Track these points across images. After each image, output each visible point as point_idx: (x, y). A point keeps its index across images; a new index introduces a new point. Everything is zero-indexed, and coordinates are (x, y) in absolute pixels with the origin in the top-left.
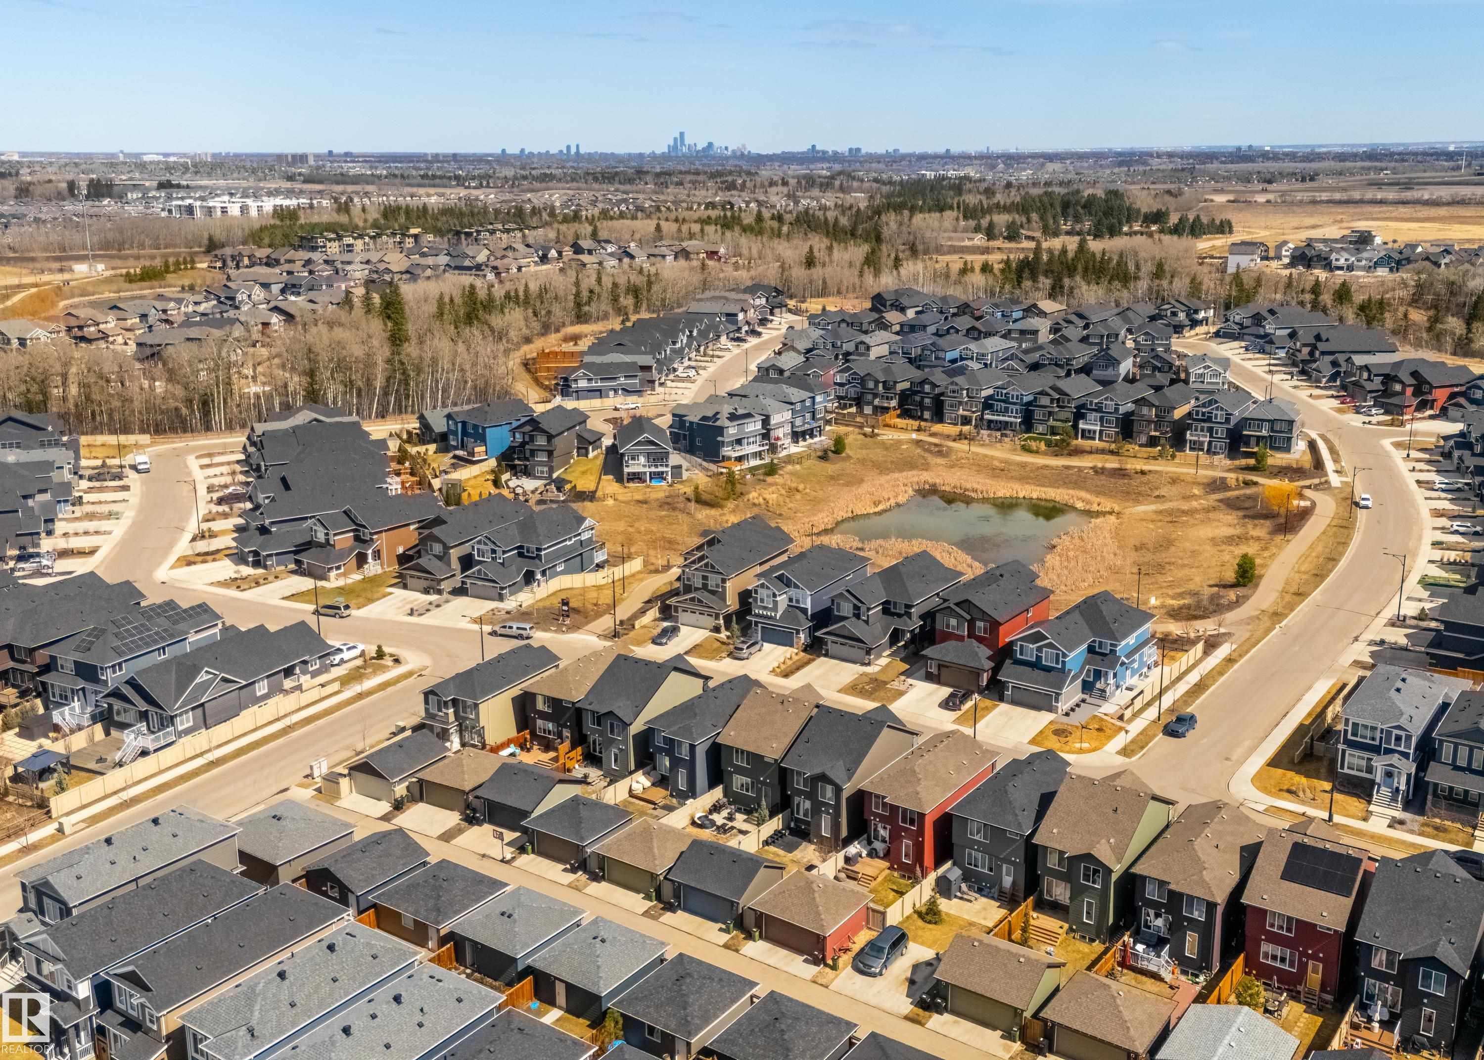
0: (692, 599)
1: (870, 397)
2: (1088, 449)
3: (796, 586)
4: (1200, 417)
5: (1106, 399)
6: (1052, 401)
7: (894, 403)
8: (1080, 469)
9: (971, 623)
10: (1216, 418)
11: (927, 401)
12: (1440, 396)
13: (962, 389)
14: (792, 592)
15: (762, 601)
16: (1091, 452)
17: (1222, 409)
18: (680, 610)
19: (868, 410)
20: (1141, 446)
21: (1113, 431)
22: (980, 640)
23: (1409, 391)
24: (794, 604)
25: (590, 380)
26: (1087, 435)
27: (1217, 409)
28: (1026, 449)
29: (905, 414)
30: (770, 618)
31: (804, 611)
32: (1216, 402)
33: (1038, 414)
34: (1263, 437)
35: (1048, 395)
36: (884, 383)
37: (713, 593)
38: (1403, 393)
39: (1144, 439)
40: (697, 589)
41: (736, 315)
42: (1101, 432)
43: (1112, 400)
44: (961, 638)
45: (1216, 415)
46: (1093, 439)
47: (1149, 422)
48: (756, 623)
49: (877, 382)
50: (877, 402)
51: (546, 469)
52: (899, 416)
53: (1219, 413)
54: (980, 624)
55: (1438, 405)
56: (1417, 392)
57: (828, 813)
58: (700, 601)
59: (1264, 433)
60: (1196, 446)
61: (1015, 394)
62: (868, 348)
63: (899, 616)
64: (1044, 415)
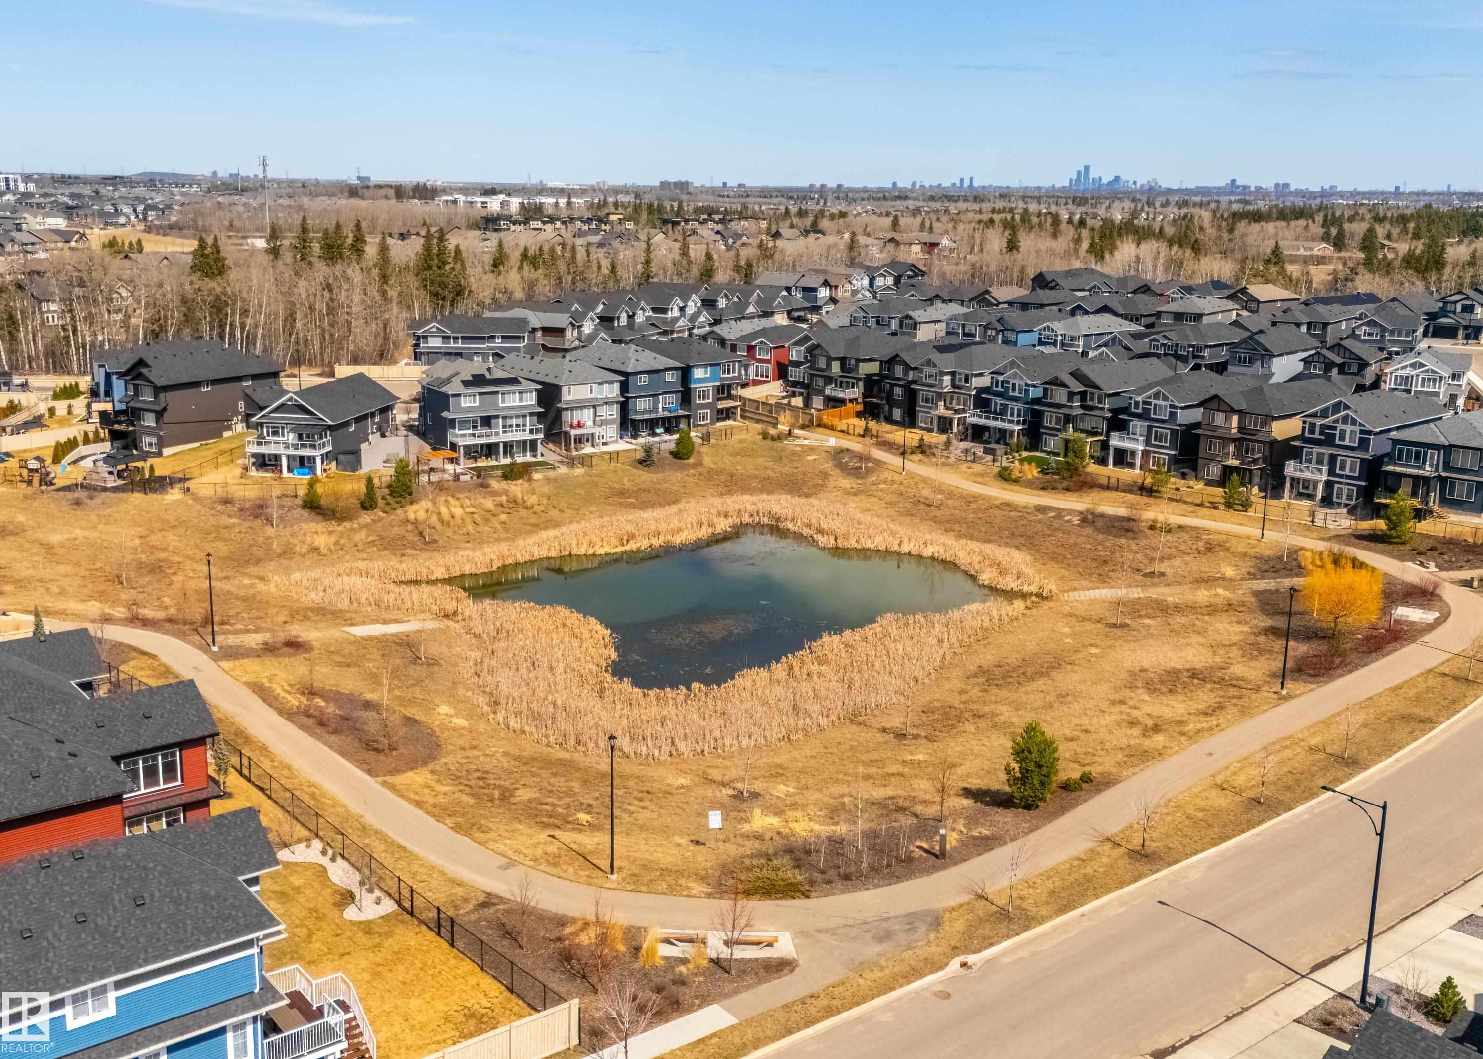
1: (820, 382)
2: (1104, 481)
4: (1317, 436)
5: (1157, 396)
6: (1071, 395)
7: (855, 393)
8: (1060, 513)
10: (1342, 438)
11: (898, 391)
13: (943, 373)
16: (1107, 488)
17: (1354, 422)
19: (817, 402)
20: (1209, 483)
21: (1167, 452)
25: (446, 338)
26: (1122, 458)
27: (1345, 419)
28: (1004, 476)
29: (870, 411)
32: (1347, 407)
33: (1050, 420)
34: (1426, 480)
35: (1064, 386)
36: (843, 360)
39: (1215, 471)
42: (1145, 453)
43: (1165, 398)
45: (1343, 432)
46: (1132, 466)
47: (1227, 440)
49: (830, 359)
50: (829, 391)
51: (154, 440)
52: (859, 415)
53: (1348, 428)
59: (1428, 471)
60: (1304, 490)
61: (1018, 382)
64: (1060, 421)
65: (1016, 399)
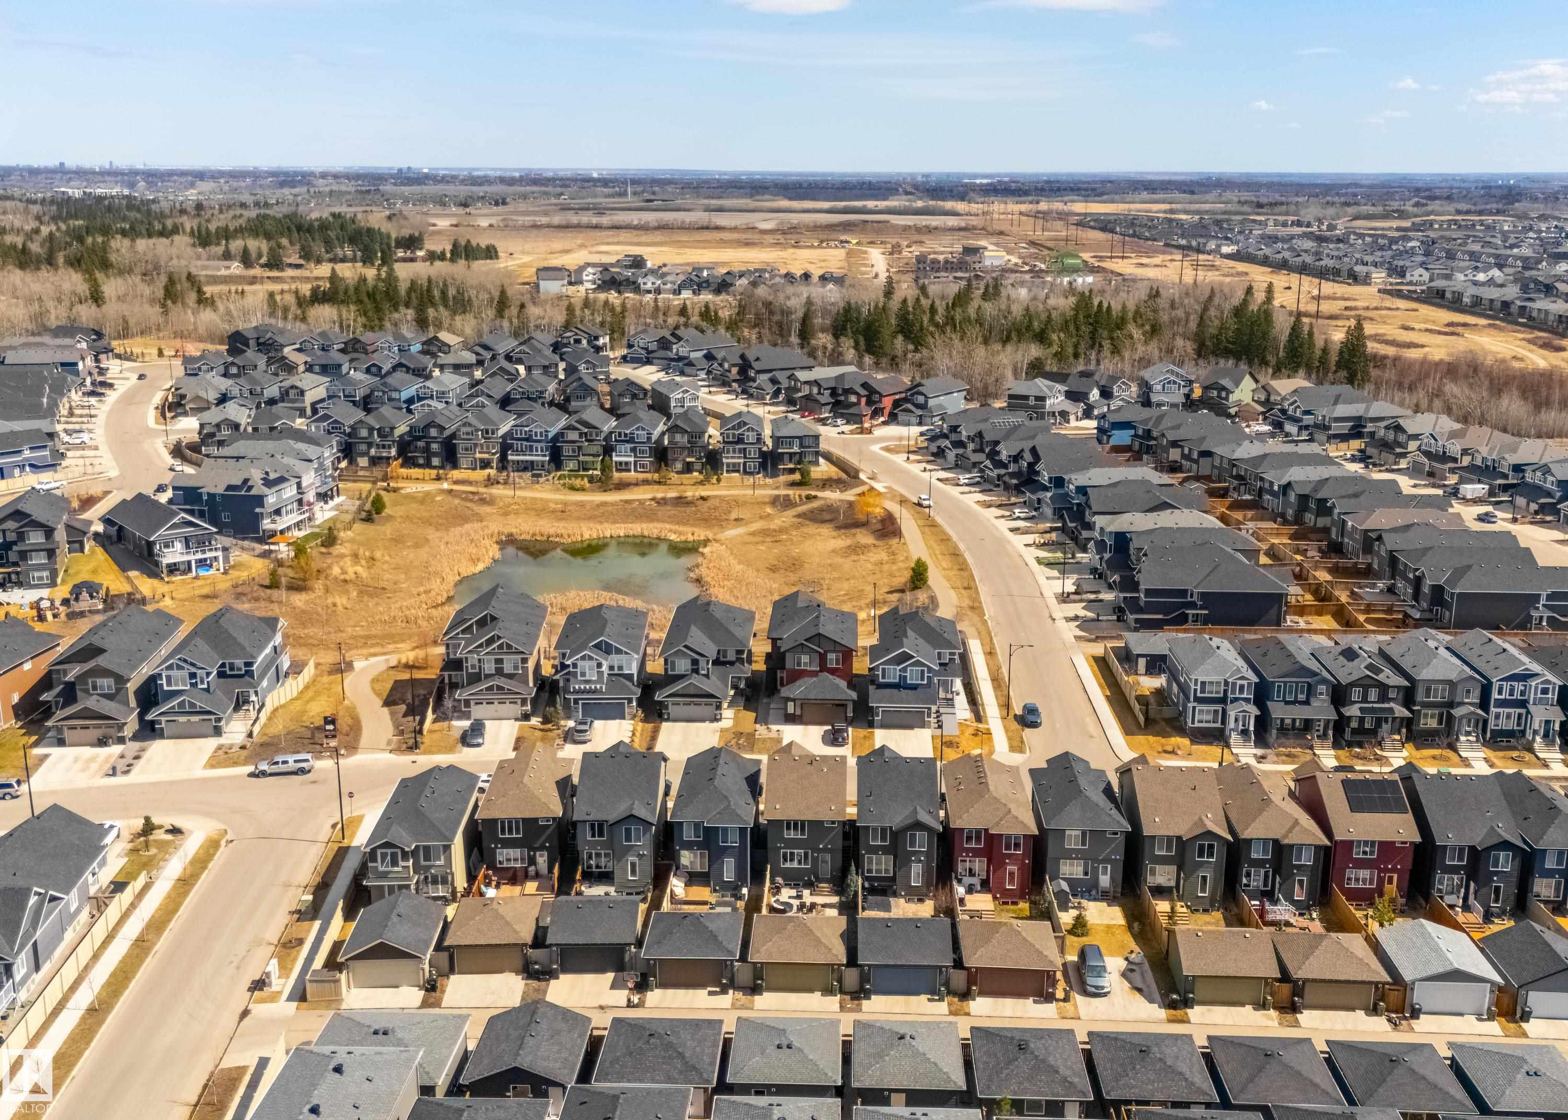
0: (490, 688)
1: (363, 447)
2: (634, 481)
3: (619, 651)
4: (731, 439)
5: (637, 429)
6: (581, 435)
7: (393, 452)
8: (641, 502)
9: (823, 658)
10: (747, 439)
11: (435, 447)
12: (887, 403)
13: (477, 430)
14: (615, 659)
15: (583, 674)
16: (636, 485)
17: (753, 430)
18: (472, 703)
19: (363, 462)
20: (678, 473)
21: (648, 460)
22: (833, 672)
23: (863, 400)
24: (616, 671)
26: (623, 467)
27: (748, 430)
28: (573, 488)
29: (409, 462)
30: (595, 691)
31: (629, 677)
32: (745, 424)
33: (567, 450)
34: (795, 453)
35: (575, 429)
36: (379, 430)
37: (510, 676)
38: (858, 403)
39: (679, 466)
40: (488, 676)
41: (76, 364)
42: (635, 462)
43: (643, 429)
44: (814, 674)
45: (747, 436)
46: (629, 471)
47: (683, 448)
48: (576, 701)
49: (371, 429)
50: (373, 452)
51: (45, 574)
52: (402, 466)
53: (750, 434)
54: (832, 656)
55: (887, 412)
56: (869, 403)
57: (920, 861)
58: (500, 688)
59: (796, 449)
60: (734, 469)
61: (539, 430)
62: (302, 393)
63: (732, 663)
64: (574, 451)
65: (539, 441)
